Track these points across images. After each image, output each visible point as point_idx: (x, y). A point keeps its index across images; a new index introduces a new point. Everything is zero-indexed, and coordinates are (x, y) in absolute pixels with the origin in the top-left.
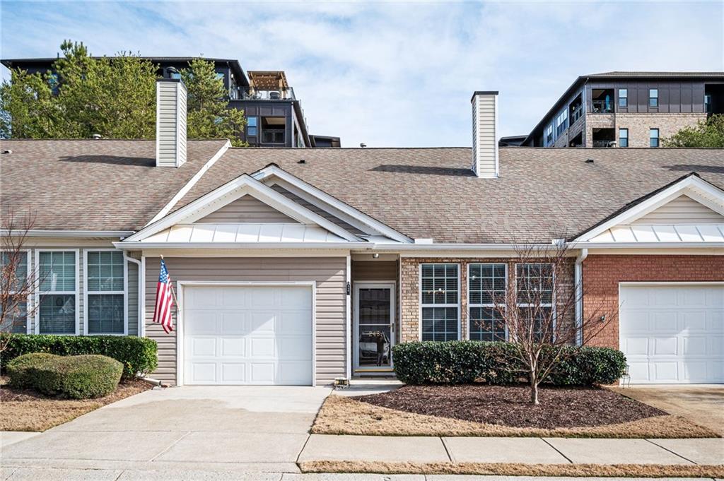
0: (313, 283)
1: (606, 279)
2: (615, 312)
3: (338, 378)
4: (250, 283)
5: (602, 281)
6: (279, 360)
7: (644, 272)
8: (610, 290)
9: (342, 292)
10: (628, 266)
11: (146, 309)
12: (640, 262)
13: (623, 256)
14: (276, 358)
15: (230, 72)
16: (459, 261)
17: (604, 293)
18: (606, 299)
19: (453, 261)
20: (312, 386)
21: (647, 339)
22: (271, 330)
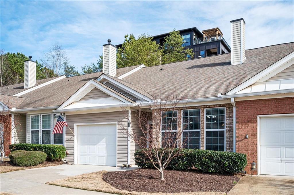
0: (117, 123)
1: (249, 114)
2: (255, 133)
3: (124, 164)
4: (96, 124)
5: (247, 115)
6: (107, 155)
7: (274, 109)
8: (252, 120)
9: (127, 126)
10: (263, 106)
11: (66, 135)
12: (271, 103)
13: (260, 100)
14: (106, 154)
15: (193, 33)
16: (177, 109)
17: (248, 122)
18: (249, 125)
19: (171, 109)
20: (116, 167)
21: (280, 149)
22: (104, 143)
